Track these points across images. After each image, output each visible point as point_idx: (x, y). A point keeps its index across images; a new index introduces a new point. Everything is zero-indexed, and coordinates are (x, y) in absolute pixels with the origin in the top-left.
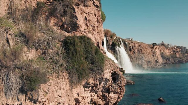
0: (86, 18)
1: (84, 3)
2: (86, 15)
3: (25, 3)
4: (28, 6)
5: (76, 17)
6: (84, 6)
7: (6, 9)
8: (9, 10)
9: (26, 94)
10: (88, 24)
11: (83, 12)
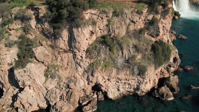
0: (164, 26)
1: (164, 17)
2: (164, 25)
3: (134, 26)
4: (135, 28)
5: (159, 32)
6: (164, 19)
7: (125, 31)
8: (126, 31)
9: (140, 76)
10: (164, 29)
11: (162, 23)
